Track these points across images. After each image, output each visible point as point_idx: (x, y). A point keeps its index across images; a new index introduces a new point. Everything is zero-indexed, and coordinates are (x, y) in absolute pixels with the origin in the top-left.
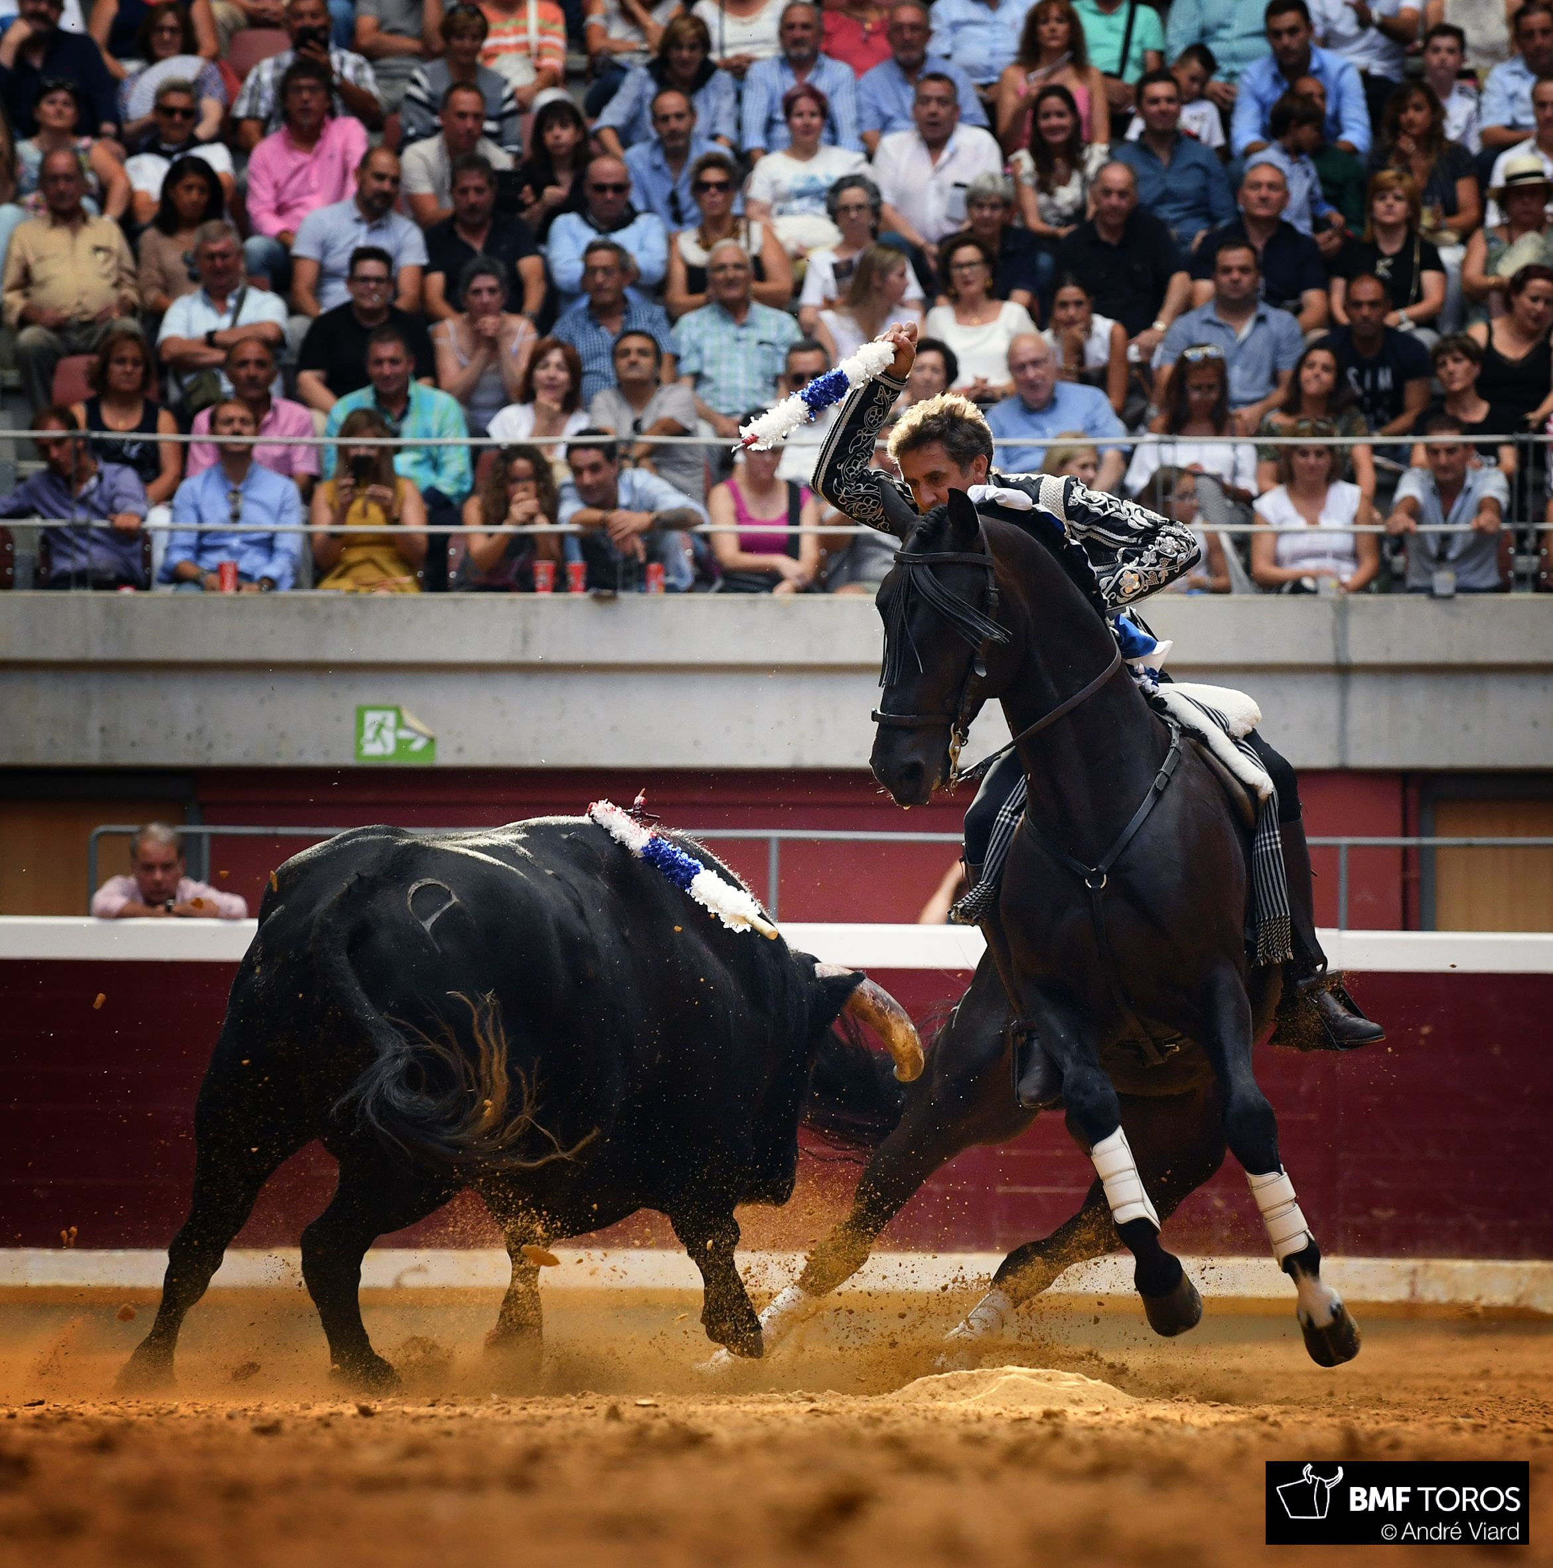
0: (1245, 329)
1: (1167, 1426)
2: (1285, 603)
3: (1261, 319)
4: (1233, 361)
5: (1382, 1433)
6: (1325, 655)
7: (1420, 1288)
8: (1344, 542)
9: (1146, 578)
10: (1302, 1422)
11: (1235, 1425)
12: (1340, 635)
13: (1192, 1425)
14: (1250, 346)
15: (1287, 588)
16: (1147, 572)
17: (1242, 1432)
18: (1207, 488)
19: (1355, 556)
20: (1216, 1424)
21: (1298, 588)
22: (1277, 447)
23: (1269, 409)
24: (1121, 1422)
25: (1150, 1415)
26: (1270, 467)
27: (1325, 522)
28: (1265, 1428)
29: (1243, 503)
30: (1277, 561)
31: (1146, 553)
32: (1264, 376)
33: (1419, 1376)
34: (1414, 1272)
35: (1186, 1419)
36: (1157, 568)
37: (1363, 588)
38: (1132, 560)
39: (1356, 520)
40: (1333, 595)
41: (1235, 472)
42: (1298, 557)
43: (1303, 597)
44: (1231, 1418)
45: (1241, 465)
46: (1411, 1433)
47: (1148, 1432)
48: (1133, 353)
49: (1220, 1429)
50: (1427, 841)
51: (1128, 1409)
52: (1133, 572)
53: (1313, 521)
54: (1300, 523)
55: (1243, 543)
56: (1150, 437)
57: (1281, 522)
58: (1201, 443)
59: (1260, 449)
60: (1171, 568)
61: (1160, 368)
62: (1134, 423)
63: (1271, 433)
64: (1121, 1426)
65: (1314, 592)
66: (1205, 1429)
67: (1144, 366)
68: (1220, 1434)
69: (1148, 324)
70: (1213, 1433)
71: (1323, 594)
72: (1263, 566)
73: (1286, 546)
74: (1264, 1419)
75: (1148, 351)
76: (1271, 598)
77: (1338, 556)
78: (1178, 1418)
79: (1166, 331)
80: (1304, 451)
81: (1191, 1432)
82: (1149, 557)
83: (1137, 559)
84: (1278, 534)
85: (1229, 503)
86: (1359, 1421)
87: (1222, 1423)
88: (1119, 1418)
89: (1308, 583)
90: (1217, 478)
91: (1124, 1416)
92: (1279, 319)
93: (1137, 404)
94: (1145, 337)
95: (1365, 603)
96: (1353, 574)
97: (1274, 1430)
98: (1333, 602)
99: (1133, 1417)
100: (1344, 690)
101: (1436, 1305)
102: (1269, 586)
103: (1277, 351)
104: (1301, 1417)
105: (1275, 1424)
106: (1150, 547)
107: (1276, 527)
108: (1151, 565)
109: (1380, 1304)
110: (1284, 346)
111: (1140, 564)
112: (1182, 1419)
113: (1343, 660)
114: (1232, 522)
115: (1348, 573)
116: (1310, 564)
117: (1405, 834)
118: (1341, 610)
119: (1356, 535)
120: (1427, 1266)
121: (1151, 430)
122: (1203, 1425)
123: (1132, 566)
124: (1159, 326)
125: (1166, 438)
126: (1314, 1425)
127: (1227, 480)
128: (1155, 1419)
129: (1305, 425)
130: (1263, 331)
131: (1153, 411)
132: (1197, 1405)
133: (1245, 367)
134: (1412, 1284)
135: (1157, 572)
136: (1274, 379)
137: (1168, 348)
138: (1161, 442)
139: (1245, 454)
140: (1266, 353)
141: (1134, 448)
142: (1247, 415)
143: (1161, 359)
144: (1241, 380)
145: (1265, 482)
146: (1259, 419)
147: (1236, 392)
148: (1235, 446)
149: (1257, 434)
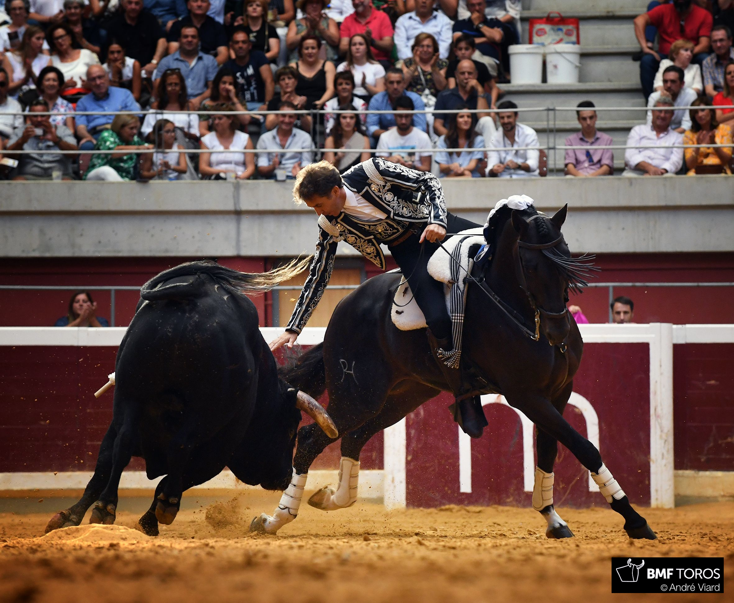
0: (193, 63)
1: (165, 550)
2: (212, 184)
3: (200, 58)
4: (188, 77)
5: (259, 551)
6: (230, 207)
8: (239, 158)
11: (195, 548)
12: (236, 198)
13: (176, 549)
14: (195, 70)
15: (213, 177)
17: (198, 551)
18: (179, 134)
19: (244, 164)
20: (186, 548)
21: (218, 177)
22: (208, 115)
23: (204, 99)
24: (144, 548)
25: (157, 544)
26: (204, 123)
27: (232, 148)
28: (208, 549)
30: (210, 164)
32: (202, 83)
35: (173, 545)
39: (245, 148)
40: (233, 180)
41: (190, 126)
42: (219, 163)
43: (220, 181)
44: (193, 545)
45: (192, 123)
46: (271, 550)
47: (157, 553)
48: (144, 74)
49: (188, 550)
51: (147, 542)
53: (227, 148)
54: (221, 148)
55: (195, 158)
56: (152, 111)
57: (213, 147)
58: (174, 114)
59: (200, 116)
61: (155, 80)
62: (144, 105)
63: (205, 109)
64: (144, 550)
65: (226, 179)
66: (182, 550)
67: (148, 79)
69: (149, 61)
70: (185, 552)
71: (228, 180)
72: (203, 166)
73: (214, 158)
74: (207, 545)
75: (150, 73)
76: (206, 182)
77: (237, 164)
78: (169, 545)
79: (158, 64)
81: (175, 553)
84: (211, 153)
85: (187, 140)
87: (189, 547)
88: (143, 546)
89: (222, 175)
90: (182, 129)
91: (145, 545)
92: (208, 59)
93: (146, 96)
94: (148, 66)
95: (248, 183)
96: (243, 172)
97: (212, 549)
99: (149, 545)
100: (239, 222)
102: (206, 176)
103: (207, 73)
104: (223, 544)
105: (212, 547)
107: (211, 150)
110: (210, 70)
112: (171, 546)
113: (238, 209)
114: (188, 148)
115: (241, 171)
116: (223, 167)
118: (237, 187)
119: (244, 153)
121: (152, 108)
122: (180, 548)
124: (154, 62)
125: (159, 111)
127: (186, 130)
128: (159, 546)
130: (201, 63)
131: (153, 99)
132: (178, 539)
133: (193, 79)
136: (206, 85)
137: (158, 71)
138: (157, 113)
139: (194, 118)
140: (203, 73)
141: (144, 115)
142: (195, 101)
143: (156, 76)
144: (192, 85)
145: (204, 131)
146: (201, 103)
147: (190, 91)
148: (189, 115)
149: (199, 110)
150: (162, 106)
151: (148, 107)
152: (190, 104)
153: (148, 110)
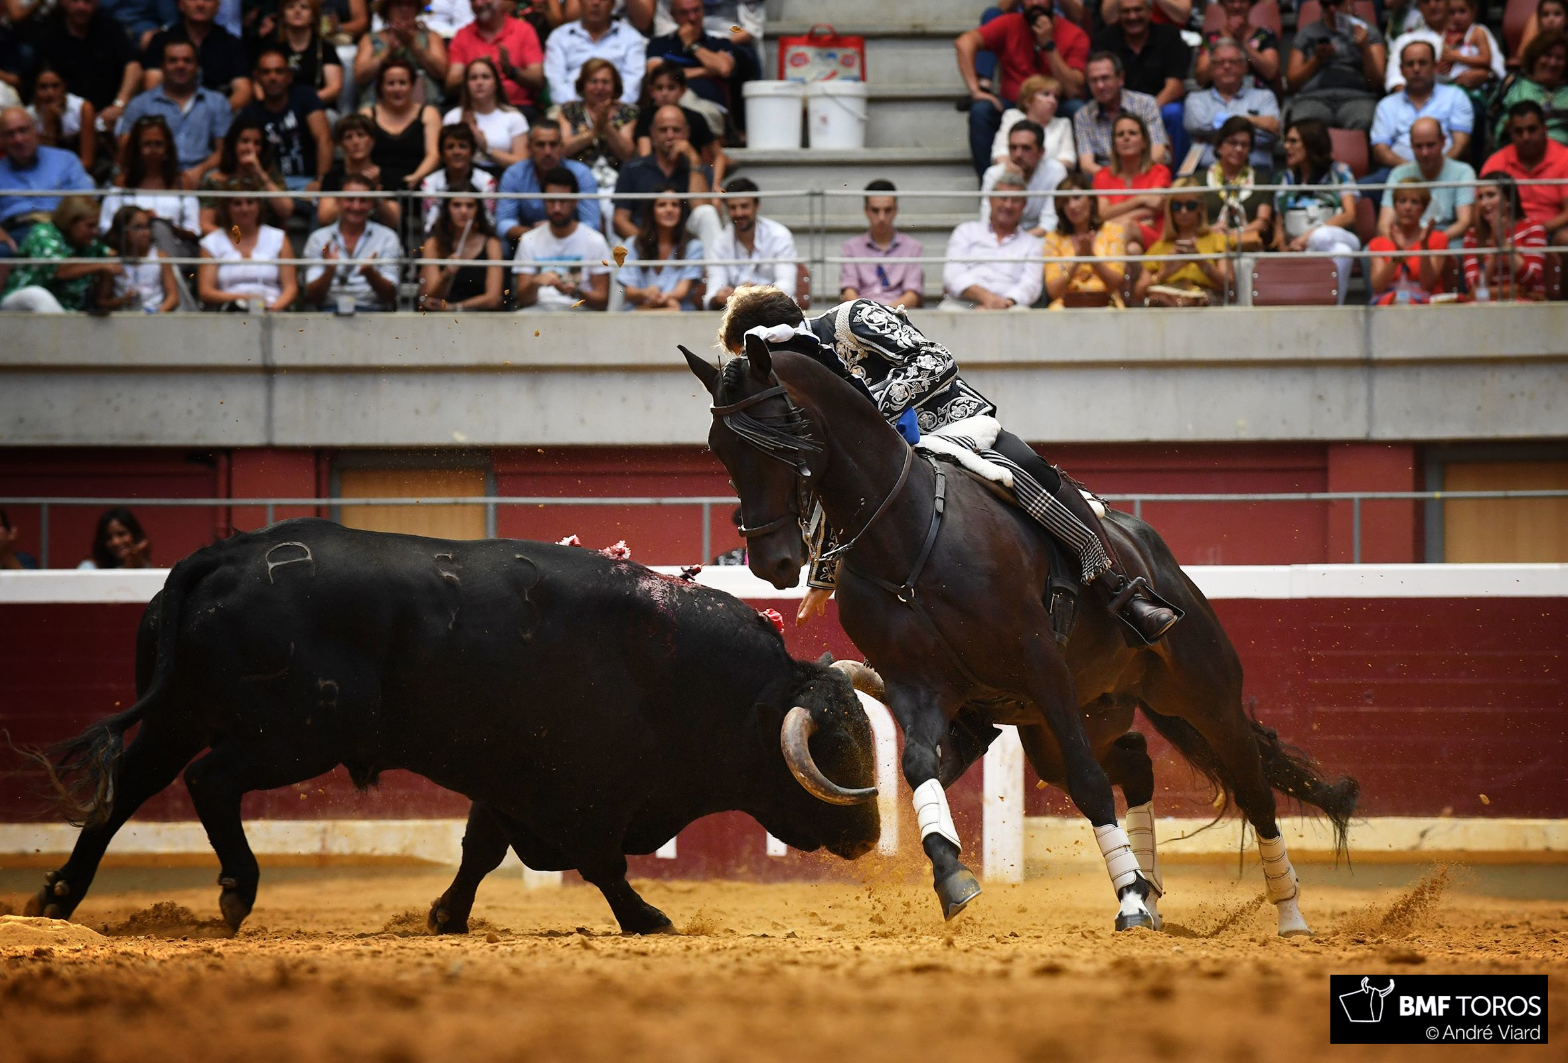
0: (188, 106)
1: (134, 960)
2: (223, 320)
3: (200, 98)
4: (179, 129)
5: (303, 961)
6: (256, 359)
7: (329, 844)
8: (270, 272)
9: (911, 388)
10: (239, 953)
11: (188, 957)
12: (266, 343)
13: (154, 959)
14: (192, 117)
15: (225, 307)
16: (911, 383)
17: (193, 963)
18: (160, 229)
19: (279, 283)
20: (172, 957)
21: (233, 308)
22: (216, 199)
23: (209, 169)
24: (97, 957)
25: (120, 951)
26: (209, 213)
27: (257, 255)
28: (211, 959)
29: (191, 243)
30: (218, 285)
31: (909, 369)
32: (203, 142)
33: (327, 911)
34: (324, 831)
35: (148, 953)
36: (919, 379)
37: (286, 309)
38: (899, 376)
39: (280, 255)
40: (261, 313)
41: (183, 217)
42: (234, 282)
43: (238, 315)
44: (184, 951)
45: (188, 212)
46: (324, 959)
47: (119, 965)
48: (100, 124)
49: (176, 960)
50: (335, 501)
51: (103, 946)
52: (899, 385)
53: (246, 255)
54: (236, 256)
55: (190, 272)
56: (115, 190)
57: (222, 255)
58: (155, 195)
59: (202, 200)
60: (932, 378)
61: (121, 136)
62: (102, 179)
63: (210, 186)
64: (97, 961)
65: (245, 311)
66: (163, 961)
67: (109, 135)
68: (176, 965)
69: (110, 102)
70: (170, 965)
71: (253, 312)
72: (207, 289)
73: (225, 273)
74: (210, 951)
75: (111, 123)
76: (211, 315)
77: (266, 282)
78: (142, 952)
79: (125, 107)
80: (238, 202)
81: (153, 965)
82: (912, 371)
83: (903, 374)
84: (219, 265)
85: (178, 242)
86: (284, 950)
87: (177, 955)
88: (95, 954)
89: (241, 303)
90: (168, 222)
91: (100, 952)
92: (214, 99)
93: (104, 164)
94: (108, 112)
95: (285, 319)
96: (277, 297)
97: (218, 959)
98: (260, 318)
99: (106, 952)
100: (270, 386)
101: (341, 856)
102: (212, 305)
103: (213, 123)
104: (239, 949)
105: (219, 955)
106: (913, 364)
107: (218, 260)
108: (914, 377)
109: (298, 857)
110: (219, 119)
111: (906, 377)
112: (145, 953)
113: (269, 363)
114: (181, 255)
115: (273, 297)
116: (242, 288)
117: (318, 496)
118: (267, 325)
119: (280, 266)
120: (334, 826)
121: (115, 184)
122: (162, 958)
123: (899, 380)
124: (119, 103)
125: (128, 191)
126: (249, 954)
127: (176, 223)
128: (123, 954)
129: (234, 182)
130: (201, 107)
131: (116, 169)
132: (157, 941)
133: (188, 135)
134: (323, 840)
135: (920, 382)
136: (212, 145)
137: (127, 120)
138: (123, 194)
139: (191, 204)
140: (205, 124)
141: (101, 199)
142: (192, 173)
143: (122, 128)
144: (186, 146)
145: (208, 226)
146: (202, 177)
147: (182, 155)
148: (182, 197)
149: (200, 188)
150: (133, 183)
151: (108, 184)
152: (184, 180)
153: (107, 188)
